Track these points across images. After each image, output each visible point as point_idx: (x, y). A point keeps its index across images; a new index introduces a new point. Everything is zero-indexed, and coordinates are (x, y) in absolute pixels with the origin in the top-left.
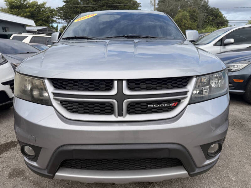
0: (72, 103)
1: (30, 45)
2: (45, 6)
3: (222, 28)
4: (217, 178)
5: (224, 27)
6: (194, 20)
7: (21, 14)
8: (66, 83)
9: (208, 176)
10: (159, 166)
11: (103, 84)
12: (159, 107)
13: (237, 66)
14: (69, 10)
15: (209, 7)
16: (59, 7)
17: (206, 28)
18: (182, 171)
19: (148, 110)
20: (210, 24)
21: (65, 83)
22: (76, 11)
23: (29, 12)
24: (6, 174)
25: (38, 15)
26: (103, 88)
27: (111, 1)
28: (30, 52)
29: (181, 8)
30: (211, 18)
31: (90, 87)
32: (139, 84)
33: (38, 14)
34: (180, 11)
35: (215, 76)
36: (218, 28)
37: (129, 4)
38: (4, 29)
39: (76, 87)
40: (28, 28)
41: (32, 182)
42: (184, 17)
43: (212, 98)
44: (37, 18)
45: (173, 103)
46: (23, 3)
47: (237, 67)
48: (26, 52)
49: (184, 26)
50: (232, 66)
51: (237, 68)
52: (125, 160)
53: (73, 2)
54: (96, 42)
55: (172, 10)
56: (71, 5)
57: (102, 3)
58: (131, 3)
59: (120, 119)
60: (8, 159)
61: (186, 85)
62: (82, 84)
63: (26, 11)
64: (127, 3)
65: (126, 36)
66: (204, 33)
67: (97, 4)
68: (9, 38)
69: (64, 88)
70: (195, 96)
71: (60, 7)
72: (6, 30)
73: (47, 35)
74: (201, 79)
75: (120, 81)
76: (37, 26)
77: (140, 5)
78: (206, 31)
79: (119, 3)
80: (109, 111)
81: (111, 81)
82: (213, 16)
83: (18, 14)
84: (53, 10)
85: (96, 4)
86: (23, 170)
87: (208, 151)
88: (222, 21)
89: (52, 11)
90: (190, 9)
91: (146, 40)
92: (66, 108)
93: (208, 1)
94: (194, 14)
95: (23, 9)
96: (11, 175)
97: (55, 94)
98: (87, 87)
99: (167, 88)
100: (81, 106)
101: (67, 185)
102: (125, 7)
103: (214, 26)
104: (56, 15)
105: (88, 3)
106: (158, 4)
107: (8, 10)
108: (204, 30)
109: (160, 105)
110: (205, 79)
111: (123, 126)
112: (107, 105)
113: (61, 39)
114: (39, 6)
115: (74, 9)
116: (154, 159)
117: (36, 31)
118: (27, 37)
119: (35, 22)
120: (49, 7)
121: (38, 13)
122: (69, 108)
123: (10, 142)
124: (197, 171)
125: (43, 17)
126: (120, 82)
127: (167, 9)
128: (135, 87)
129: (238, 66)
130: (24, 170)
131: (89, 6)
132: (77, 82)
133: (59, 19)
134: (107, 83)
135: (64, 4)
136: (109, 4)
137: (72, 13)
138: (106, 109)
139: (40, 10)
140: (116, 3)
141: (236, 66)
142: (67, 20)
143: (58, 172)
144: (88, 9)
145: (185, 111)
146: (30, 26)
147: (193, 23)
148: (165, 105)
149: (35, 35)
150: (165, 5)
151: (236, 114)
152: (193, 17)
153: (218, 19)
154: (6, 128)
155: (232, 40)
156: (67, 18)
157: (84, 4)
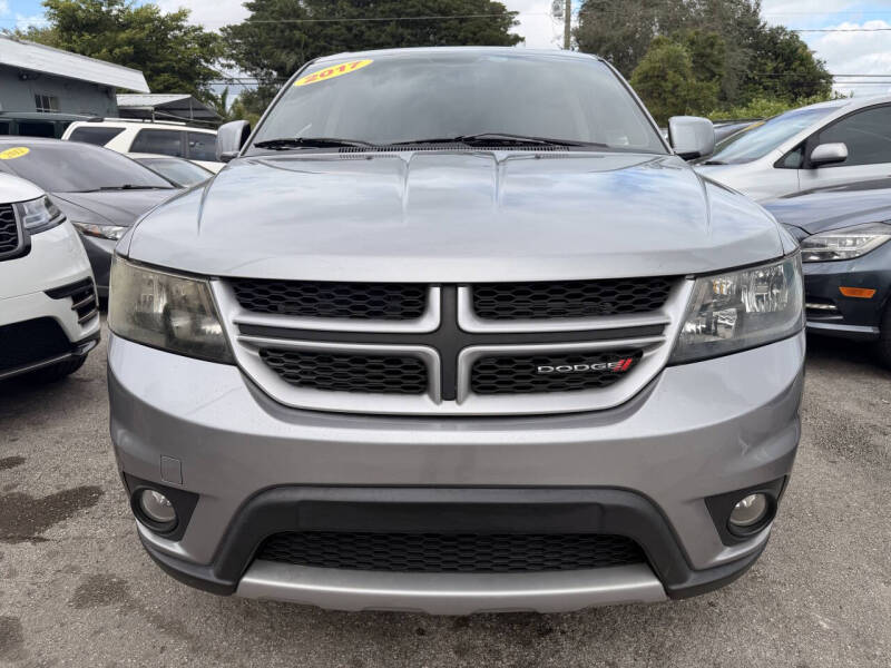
0: (296, 357)
1: (134, 160)
2: (185, 24)
3: (809, 104)
4: (769, 621)
5: (815, 102)
6: (708, 75)
7: (99, 51)
8: (280, 293)
9: (737, 613)
10: (570, 563)
11: (396, 298)
12: (573, 372)
13: (855, 240)
14: (264, 34)
15: (763, 27)
16: (229, 27)
17: (751, 101)
18: (641, 581)
19: (537, 383)
20: (765, 88)
21: (274, 293)
22: (291, 40)
23: (130, 42)
24: (67, 591)
25: (157, 54)
26: (394, 309)
27: (413, 6)
28: (132, 184)
29: (662, 27)
30: (770, 66)
31: (355, 308)
32: (510, 298)
33: (160, 51)
34: (658, 42)
35: (761, 275)
36: (793, 103)
37: (476, 15)
38: (42, 103)
39: (312, 305)
40: (122, 100)
41: (153, 621)
42: (673, 62)
43: (745, 346)
44: (156, 64)
45: (617, 360)
46: (109, 12)
47: (854, 245)
48: (122, 185)
49: (673, 93)
50: (834, 240)
51: (854, 249)
52: (462, 540)
53: (281, 8)
54: (369, 158)
55: (628, 37)
56: (273, 18)
57: (382, 12)
58: (483, 12)
59: (449, 407)
60: (72, 543)
61: (660, 305)
62: (329, 296)
63: (119, 39)
64: (470, 12)
65: (466, 140)
66: (744, 121)
67: (363, 14)
68: (59, 137)
69: (272, 310)
70: (692, 338)
71: (235, 26)
72: (47, 106)
73: (189, 124)
74: (711, 285)
75: (449, 288)
76: (154, 91)
77: (517, 18)
78: (750, 112)
79: (442, 12)
80: (414, 383)
81: (423, 289)
82: (776, 59)
83: (89, 51)
84: (212, 38)
85: (358, 17)
86: (121, 582)
87: (732, 520)
88: (809, 78)
89: (206, 41)
90: (697, 33)
91: (534, 152)
92: (277, 370)
93: (758, 5)
94: (708, 50)
95: (108, 34)
96: (82, 596)
97: (244, 328)
98: (345, 307)
99: (599, 313)
100: (326, 365)
101: (269, 630)
102: (464, 24)
103: (778, 96)
104: (222, 55)
105: (333, 10)
106: (581, 14)
107: (56, 37)
108: (744, 110)
109: (576, 367)
110: (724, 285)
111: (455, 429)
112: (406, 362)
113: (252, 145)
114: (162, 21)
115: (282, 31)
116: (554, 537)
117: (151, 108)
118: (120, 130)
119: (149, 79)
120: (197, 25)
121: (157, 48)
122: (287, 370)
123: (74, 490)
124: (693, 580)
125: (176, 62)
126: (449, 291)
127: (613, 32)
128: (497, 309)
129: (858, 242)
130: (126, 582)
131: (336, 23)
132: (314, 291)
133: (230, 67)
134: (407, 294)
135: (249, 14)
136: (407, 14)
137: (277, 46)
138: (403, 375)
139: (167, 35)
140: (431, 9)
141: (850, 242)
142: (259, 70)
143: (249, 573)
144: (334, 32)
145: (655, 387)
146: (130, 92)
147: (705, 84)
148: (593, 367)
149: (148, 126)
150: (605, 19)
151: (846, 408)
152: (705, 63)
153: (795, 70)
154: (58, 443)
155: (840, 150)
156: (258, 65)
157: (318, 16)
